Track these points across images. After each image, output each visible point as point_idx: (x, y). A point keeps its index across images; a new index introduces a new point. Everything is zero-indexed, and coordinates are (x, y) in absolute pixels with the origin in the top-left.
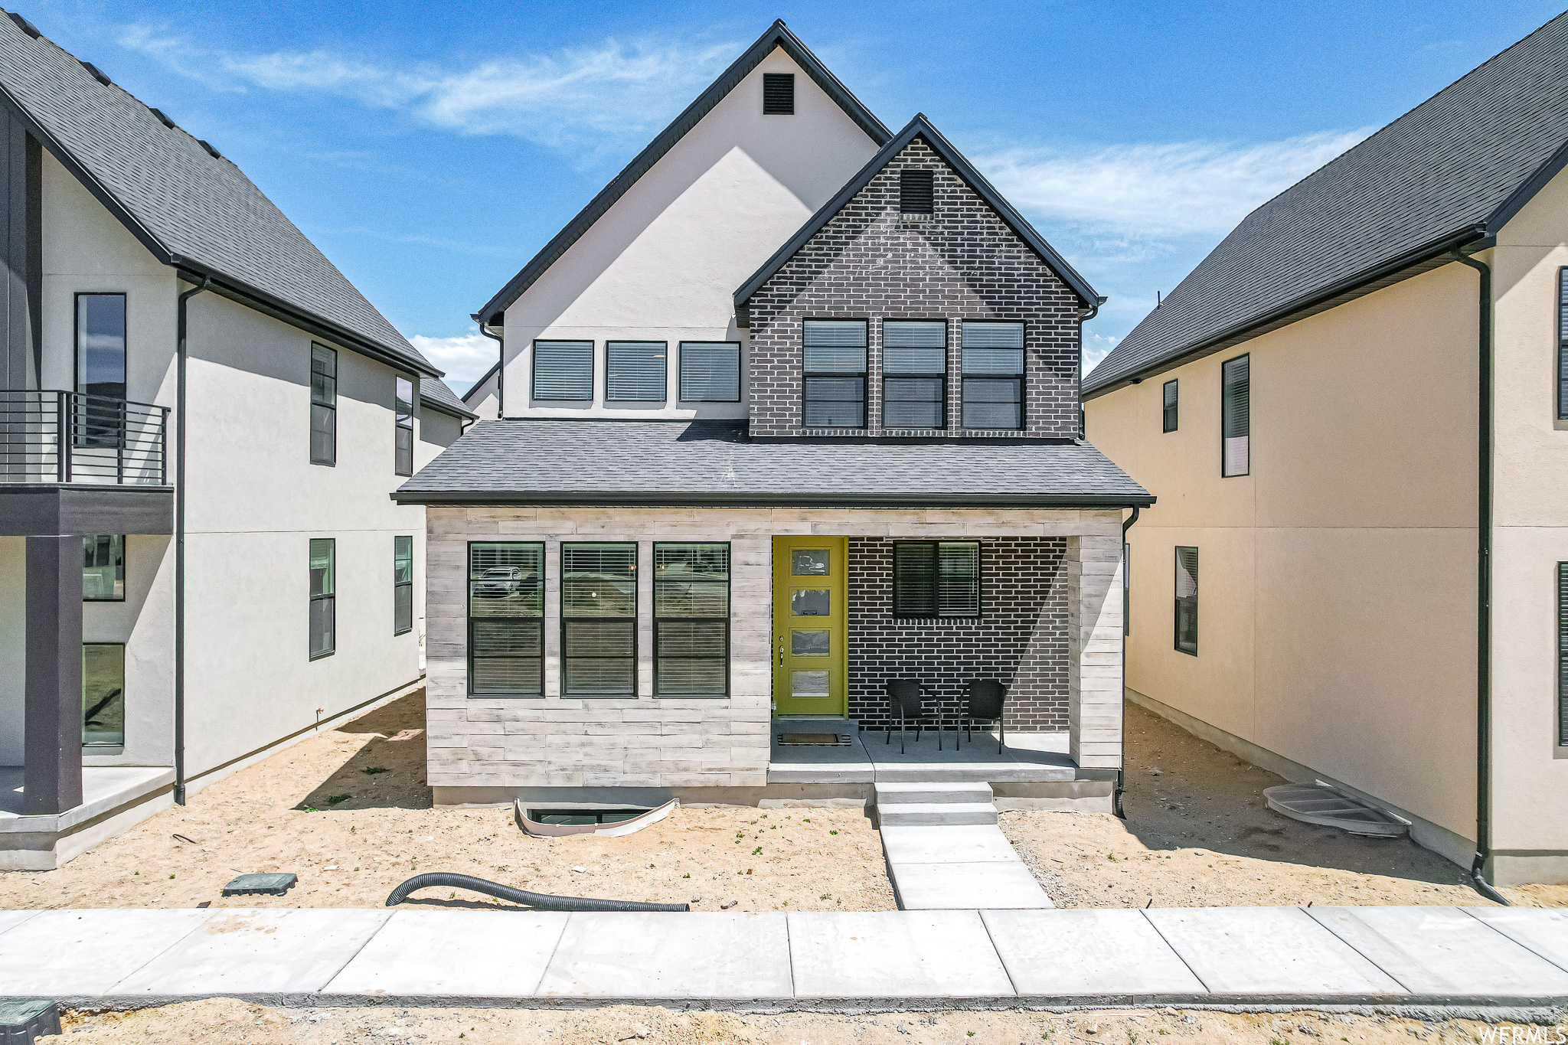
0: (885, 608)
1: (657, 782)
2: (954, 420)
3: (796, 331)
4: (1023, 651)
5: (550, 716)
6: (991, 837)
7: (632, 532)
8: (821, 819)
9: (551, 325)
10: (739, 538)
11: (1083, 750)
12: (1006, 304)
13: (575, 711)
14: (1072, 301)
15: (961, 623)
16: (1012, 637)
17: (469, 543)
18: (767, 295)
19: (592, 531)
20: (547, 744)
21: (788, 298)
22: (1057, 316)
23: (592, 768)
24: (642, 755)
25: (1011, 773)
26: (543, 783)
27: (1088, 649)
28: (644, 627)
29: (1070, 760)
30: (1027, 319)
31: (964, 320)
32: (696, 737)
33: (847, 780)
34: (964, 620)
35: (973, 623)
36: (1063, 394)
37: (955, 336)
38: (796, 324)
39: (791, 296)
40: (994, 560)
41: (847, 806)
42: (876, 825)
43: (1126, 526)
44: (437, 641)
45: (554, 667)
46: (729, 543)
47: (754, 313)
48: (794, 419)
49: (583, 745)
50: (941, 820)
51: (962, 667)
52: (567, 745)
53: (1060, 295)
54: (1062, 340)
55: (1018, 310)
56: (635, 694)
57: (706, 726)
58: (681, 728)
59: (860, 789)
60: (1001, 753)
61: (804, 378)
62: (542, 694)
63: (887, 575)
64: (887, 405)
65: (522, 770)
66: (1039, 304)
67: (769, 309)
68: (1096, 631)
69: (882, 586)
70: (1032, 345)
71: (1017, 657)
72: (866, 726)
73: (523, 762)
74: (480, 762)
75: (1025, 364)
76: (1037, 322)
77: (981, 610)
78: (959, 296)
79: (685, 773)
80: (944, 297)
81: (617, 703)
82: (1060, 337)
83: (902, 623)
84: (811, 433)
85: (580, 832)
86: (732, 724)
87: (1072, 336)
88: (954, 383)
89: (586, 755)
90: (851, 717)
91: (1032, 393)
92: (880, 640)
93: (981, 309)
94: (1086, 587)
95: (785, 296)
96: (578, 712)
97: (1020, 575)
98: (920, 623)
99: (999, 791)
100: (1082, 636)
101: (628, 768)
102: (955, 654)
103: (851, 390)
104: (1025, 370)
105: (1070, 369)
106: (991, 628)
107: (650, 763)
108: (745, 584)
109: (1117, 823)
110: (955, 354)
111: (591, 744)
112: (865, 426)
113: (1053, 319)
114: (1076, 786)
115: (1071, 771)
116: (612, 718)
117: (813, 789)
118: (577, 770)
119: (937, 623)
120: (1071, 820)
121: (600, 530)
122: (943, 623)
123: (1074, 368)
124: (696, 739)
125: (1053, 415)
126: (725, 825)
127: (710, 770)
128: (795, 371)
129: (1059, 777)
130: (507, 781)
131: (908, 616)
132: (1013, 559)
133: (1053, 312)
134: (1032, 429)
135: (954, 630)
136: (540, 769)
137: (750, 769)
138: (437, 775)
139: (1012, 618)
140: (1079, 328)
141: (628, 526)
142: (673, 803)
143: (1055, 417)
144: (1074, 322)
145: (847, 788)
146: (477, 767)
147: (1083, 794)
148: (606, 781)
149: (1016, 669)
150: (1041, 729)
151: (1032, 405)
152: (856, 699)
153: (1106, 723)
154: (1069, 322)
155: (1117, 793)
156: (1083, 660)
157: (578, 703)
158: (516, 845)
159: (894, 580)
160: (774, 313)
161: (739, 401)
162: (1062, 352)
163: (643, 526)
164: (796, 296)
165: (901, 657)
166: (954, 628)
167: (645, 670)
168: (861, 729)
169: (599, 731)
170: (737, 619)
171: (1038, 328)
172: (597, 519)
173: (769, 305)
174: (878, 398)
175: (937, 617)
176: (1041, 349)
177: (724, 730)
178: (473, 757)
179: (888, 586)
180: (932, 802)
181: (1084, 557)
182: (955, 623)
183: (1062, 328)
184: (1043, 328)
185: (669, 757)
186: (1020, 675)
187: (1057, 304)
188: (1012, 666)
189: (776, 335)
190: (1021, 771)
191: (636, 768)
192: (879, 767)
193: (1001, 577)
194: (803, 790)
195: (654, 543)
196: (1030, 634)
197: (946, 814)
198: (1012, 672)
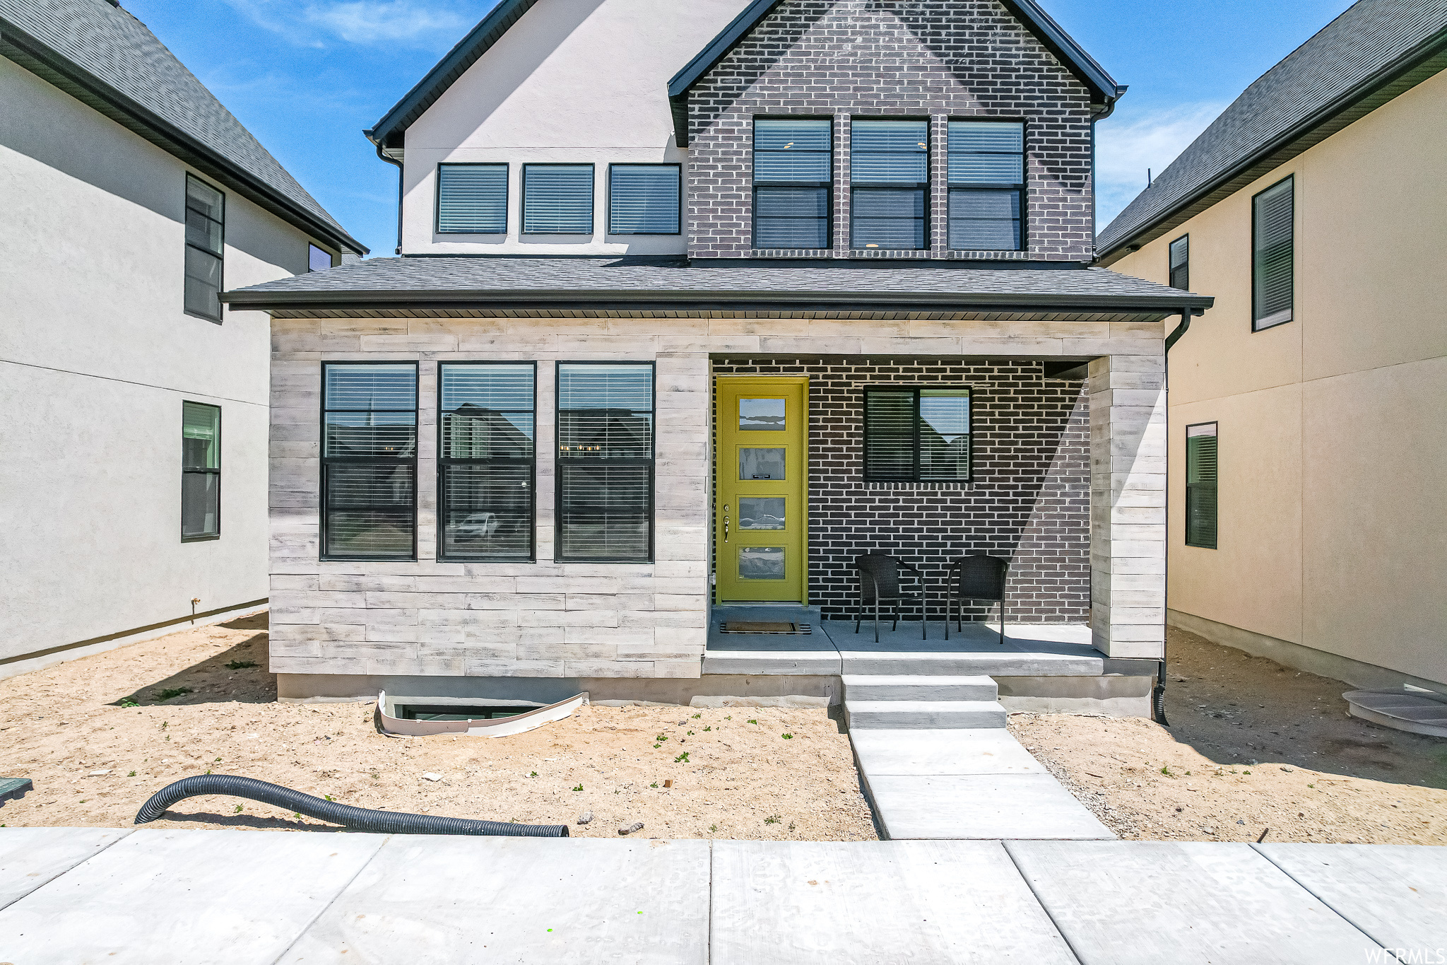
0: (853, 468)
1: (559, 671)
2: (939, 237)
3: (744, 131)
4: (1024, 523)
5: (423, 585)
6: (999, 743)
7: (529, 348)
8: (772, 721)
9: (460, 146)
10: (666, 356)
11: (1115, 635)
12: (1002, 98)
13: (455, 579)
14: (1082, 94)
15: (948, 487)
16: (1011, 506)
17: (324, 364)
18: (709, 88)
19: (477, 347)
20: (420, 620)
21: (735, 92)
22: (1064, 112)
23: (477, 652)
24: (540, 635)
25: (1020, 664)
26: (415, 672)
27: (1121, 502)
28: (545, 472)
29: (1096, 650)
30: (1028, 116)
31: (951, 119)
32: (610, 613)
33: (805, 671)
34: (951, 484)
35: (963, 488)
36: (1072, 207)
37: (939, 136)
38: (744, 122)
39: (739, 88)
40: (988, 410)
41: (805, 706)
42: (844, 728)
43: (1170, 342)
44: (282, 487)
45: (429, 522)
46: (653, 363)
47: (693, 109)
48: (742, 237)
49: (465, 622)
50: (931, 721)
51: (949, 543)
52: (445, 622)
53: (1068, 88)
54: (1071, 142)
55: (1016, 105)
56: (532, 558)
57: (623, 599)
58: (590, 601)
59: (823, 682)
60: (1001, 643)
61: (755, 188)
62: (414, 557)
63: (857, 428)
64: (857, 222)
65: (387, 654)
66: (1042, 98)
67: (711, 105)
68: (1131, 479)
69: (850, 442)
70: (1034, 148)
71: (1016, 531)
72: (830, 614)
73: (389, 644)
74: (336, 643)
75: (1026, 171)
76: (1040, 120)
77: (971, 472)
78: (945, 88)
79: (596, 660)
80: (926, 89)
81: (509, 568)
82: (1068, 138)
83: (874, 487)
84: (763, 253)
85: (448, 730)
86: (657, 597)
87: (1083, 137)
88: (938, 194)
89: (469, 635)
90: (811, 603)
91: (1034, 205)
92: (848, 508)
93: (971, 105)
94: (1117, 421)
95: (732, 88)
96: (459, 579)
97: (1021, 428)
98: (896, 487)
99: (1005, 688)
100: (1113, 485)
101: (522, 653)
102: (940, 526)
103: (811, 203)
104: (1025, 178)
105: (1080, 178)
106: (984, 494)
107: (550, 647)
108: (674, 415)
109: (1159, 730)
110: (939, 158)
111: (475, 621)
112: (830, 246)
113: (1060, 117)
114: (1104, 683)
115: (1098, 662)
116: (505, 587)
117: (761, 682)
118: (458, 655)
119: (918, 487)
120: (1096, 723)
121: (488, 347)
122: (926, 487)
123: (1086, 177)
124: (610, 617)
125: (1060, 233)
126: (643, 725)
127: (627, 656)
128: (744, 180)
129: (1082, 669)
130: (368, 667)
131: (882, 479)
132: (1012, 410)
133: (1059, 108)
134: (1035, 251)
135: (939, 496)
136: (410, 652)
137: (680, 656)
138: (281, 661)
139: (1012, 483)
140: (1092, 128)
141: (524, 341)
142: (580, 700)
143: (1064, 236)
144: (1086, 120)
145: (806, 681)
146: (331, 650)
147: (1113, 693)
148: (495, 670)
149: (1015, 545)
150: (1047, 619)
151: (1035, 221)
152: (817, 580)
153: (1145, 599)
154: (1080, 120)
155: (1157, 692)
156: (1115, 516)
157: (459, 568)
158: (364, 746)
159: (866, 435)
160: (717, 109)
161: (679, 233)
162: (1071, 156)
163: (543, 341)
164: (745, 88)
165: (873, 530)
166: (939, 494)
167: (545, 529)
168: (824, 617)
169: (486, 604)
170: (664, 461)
171: (1041, 127)
172: (485, 331)
173: (712, 100)
174: (845, 211)
175: (919, 481)
176: (1045, 152)
177: (647, 605)
178: (325, 637)
179: (857, 443)
180: (918, 699)
181: (1115, 383)
182: (941, 488)
183: (1071, 127)
184: (1048, 127)
185: (575, 638)
186: (1021, 553)
187: (1065, 98)
188: (1011, 541)
189: (720, 136)
190: (1033, 662)
191: (532, 653)
192: (847, 655)
193: (997, 431)
194: (748, 683)
195: (558, 363)
196: (1033, 501)
197: (938, 714)
198: (1011, 549)
